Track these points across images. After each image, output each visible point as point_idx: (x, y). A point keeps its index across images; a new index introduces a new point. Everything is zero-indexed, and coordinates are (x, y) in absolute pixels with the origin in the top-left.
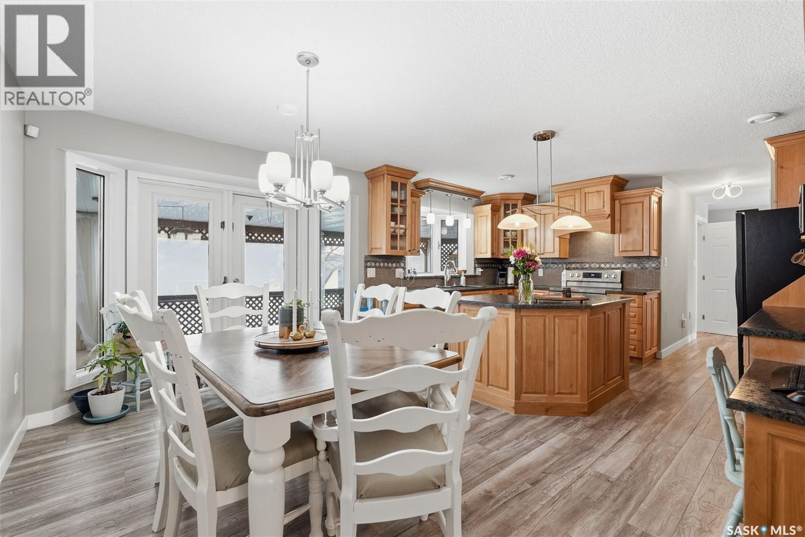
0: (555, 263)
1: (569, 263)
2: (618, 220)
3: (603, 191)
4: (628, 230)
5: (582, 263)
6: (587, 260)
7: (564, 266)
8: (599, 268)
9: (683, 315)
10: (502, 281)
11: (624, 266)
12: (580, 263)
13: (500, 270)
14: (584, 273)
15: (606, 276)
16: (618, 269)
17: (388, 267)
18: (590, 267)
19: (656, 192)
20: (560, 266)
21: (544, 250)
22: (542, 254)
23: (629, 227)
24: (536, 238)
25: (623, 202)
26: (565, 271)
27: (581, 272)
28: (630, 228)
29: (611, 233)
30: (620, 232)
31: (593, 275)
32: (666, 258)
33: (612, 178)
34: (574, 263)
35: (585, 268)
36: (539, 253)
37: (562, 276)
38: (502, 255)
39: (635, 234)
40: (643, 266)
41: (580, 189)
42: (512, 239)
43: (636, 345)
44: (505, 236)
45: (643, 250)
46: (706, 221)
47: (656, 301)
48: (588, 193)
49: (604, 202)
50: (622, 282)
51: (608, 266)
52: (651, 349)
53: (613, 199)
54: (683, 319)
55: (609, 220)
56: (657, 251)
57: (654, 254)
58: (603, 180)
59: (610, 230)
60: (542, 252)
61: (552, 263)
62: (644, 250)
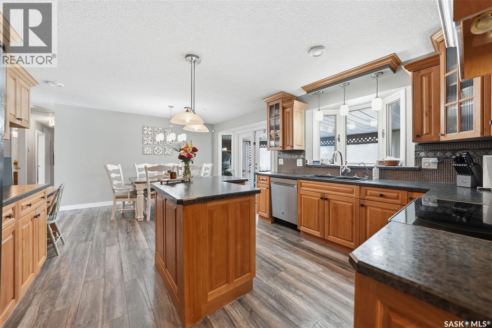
17: (292, 158)
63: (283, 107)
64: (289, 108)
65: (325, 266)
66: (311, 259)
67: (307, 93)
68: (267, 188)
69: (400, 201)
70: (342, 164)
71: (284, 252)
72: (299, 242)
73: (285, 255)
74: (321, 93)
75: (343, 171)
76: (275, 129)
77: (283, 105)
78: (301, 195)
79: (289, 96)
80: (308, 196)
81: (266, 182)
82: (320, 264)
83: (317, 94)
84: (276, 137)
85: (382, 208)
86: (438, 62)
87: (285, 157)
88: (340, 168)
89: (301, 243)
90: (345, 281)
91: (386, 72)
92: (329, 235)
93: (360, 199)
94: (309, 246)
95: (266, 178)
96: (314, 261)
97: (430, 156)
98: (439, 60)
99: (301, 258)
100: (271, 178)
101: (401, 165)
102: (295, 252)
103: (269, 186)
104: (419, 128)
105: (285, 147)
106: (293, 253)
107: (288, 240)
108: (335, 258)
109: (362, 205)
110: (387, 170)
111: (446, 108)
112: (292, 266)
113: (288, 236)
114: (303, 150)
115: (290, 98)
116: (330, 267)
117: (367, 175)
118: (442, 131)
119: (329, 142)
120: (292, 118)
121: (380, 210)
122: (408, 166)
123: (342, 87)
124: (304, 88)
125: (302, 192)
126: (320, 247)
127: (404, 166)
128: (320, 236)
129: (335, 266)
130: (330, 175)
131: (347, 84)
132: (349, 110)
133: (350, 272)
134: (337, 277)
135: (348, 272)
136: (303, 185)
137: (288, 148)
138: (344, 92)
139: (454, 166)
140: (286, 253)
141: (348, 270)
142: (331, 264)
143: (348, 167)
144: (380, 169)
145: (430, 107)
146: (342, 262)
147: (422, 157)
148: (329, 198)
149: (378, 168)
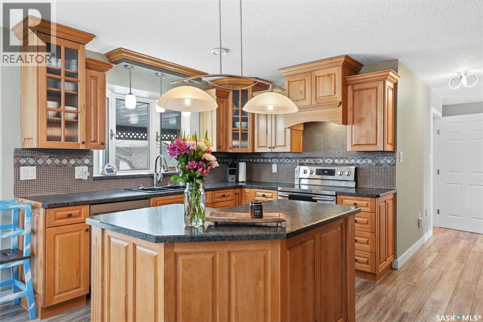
0: (289, 158)
1: (303, 158)
2: (351, 108)
3: (335, 75)
4: (361, 121)
5: (316, 158)
6: (321, 155)
7: (298, 161)
8: (333, 164)
9: (419, 214)
10: (233, 179)
11: (358, 161)
12: (314, 158)
13: (230, 166)
14: (317, 169)
15: (339, 173)
16: (352, 165)
17: (61, 165)
18: (324, 162)
19: (391, 77)
20: (294, 161)
21: (275, 143)
22: (273, 148)
23: (363, 117)
24: (267, 129)
25: (356, 87)
26: (298, 166)
27: (314, 169)
28: (363, 119)
29: (343, 124)
30: (353, 123)
31: (327, 172)
32: (401, 153)
33: (343, 59)
34: (308, 158)
35: (319, 164)
36: (271, 146)
37: (296, 173)
38: (230, 148)
39: (368, 126)
40: (377, 162)
41: (311, 72)
42: (242, 130)
43: (368, 258)
44: (234, 126)
45: (376, 144)
46: (440, 114)
47: (391, 203)
48: (319, 77)
49: (335, 88)
50: (356, 180)
51: (342, 161)
52: (385, 260)
53: (345, 84)
54: (420, 218)
55: (341, 108)
56: (392, 145)
57: (389, 148)
58: (334, 60)
59: (341, 120)
60: (273, 146)
61: (286, 158)
62: (378, 144)
87: (41, 162)
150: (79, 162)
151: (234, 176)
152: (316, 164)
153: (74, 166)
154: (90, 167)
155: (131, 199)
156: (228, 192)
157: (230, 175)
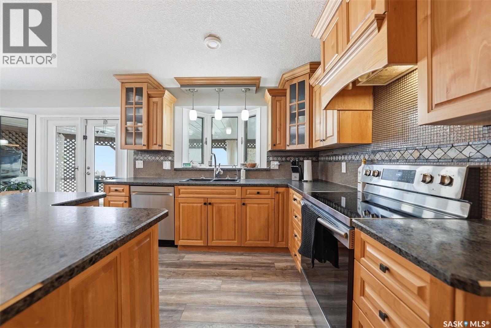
5: (390, 151)
17: (155, 160)
34: (379, 151)
63: (148, 94)
64: (158, 98)
65: (220, 276)
66: (205, 275)
67: (181, 87)
68: (126, 202)
69: (270, 196)
70: (216, 167)
71: (170, 283)
72: (180, 260)
73: (174, 287)
74: (195, 91)
75: (217, 173)
76: (135, 121)
77: (149, 92)
78: (179, 204)
79: (156, 83)
80: (188, 203)
81: (123, 194)
82: (215, 276)
83: (191, 92)
84: (136, 131)
85: (258, 204)
86: (285, 94)
87: (145, 158)
88: (214, 170)
89: (184, 260)
90: (244, 282)
91: (252, 90)
92: (213, 240)
93: (241, 198)
94: (193, 260)
95: (123, 188)
96: (208, 276)
97: (275, 160)
98: (286, 93)
99: (194, 280)
100: (131, 186)
101: (257, 167)
102: (183, 275)
103: (129, 198)
104: (274, 139)
105: (150, 146)
106: (182, 278)
107: (166, 263)
108: (224, 262)
109: (244, 204)
110: (249, 171)
111: (290, 127)
112: (189, 296)
113: (164, 258)
114: (171, 151)
115: (157, 86)
116: (225, 274)
117: (237, 176)
118: (288, 143)
119: (197, 144)
120: (161, 111)
121: (257, 205)
122: (261, 168)
123: (217, 92)
124: (177, 79)
125: (180, 200)
126: (205, 256)
127: (259, 167)
128: (203, 245)
129: (229, 271)
130: (204, 178)
131: (221, 90)
132: (223, 115)
133: (242, 270)
134: (237, 282)
135: (241, 271)
136: (182, 191)
137: (156, 148)
138: (218, 97)
139: (292, 167)
140: (174, 282)
141: (240, 270)
142: (225, 270)
143: (222, 169)
144: (246, 171)
145: (281, 125)
146: (231, 264)
147: (271, 161)
148: (212, 202)
149: (244, 169)
150: (166, 158)
151: (297, 175)
152: (390, 160)
153: (162, 161)
154: (172, 162)
155: (156, 185)
156: (268, 189)
157: (293, 173)
